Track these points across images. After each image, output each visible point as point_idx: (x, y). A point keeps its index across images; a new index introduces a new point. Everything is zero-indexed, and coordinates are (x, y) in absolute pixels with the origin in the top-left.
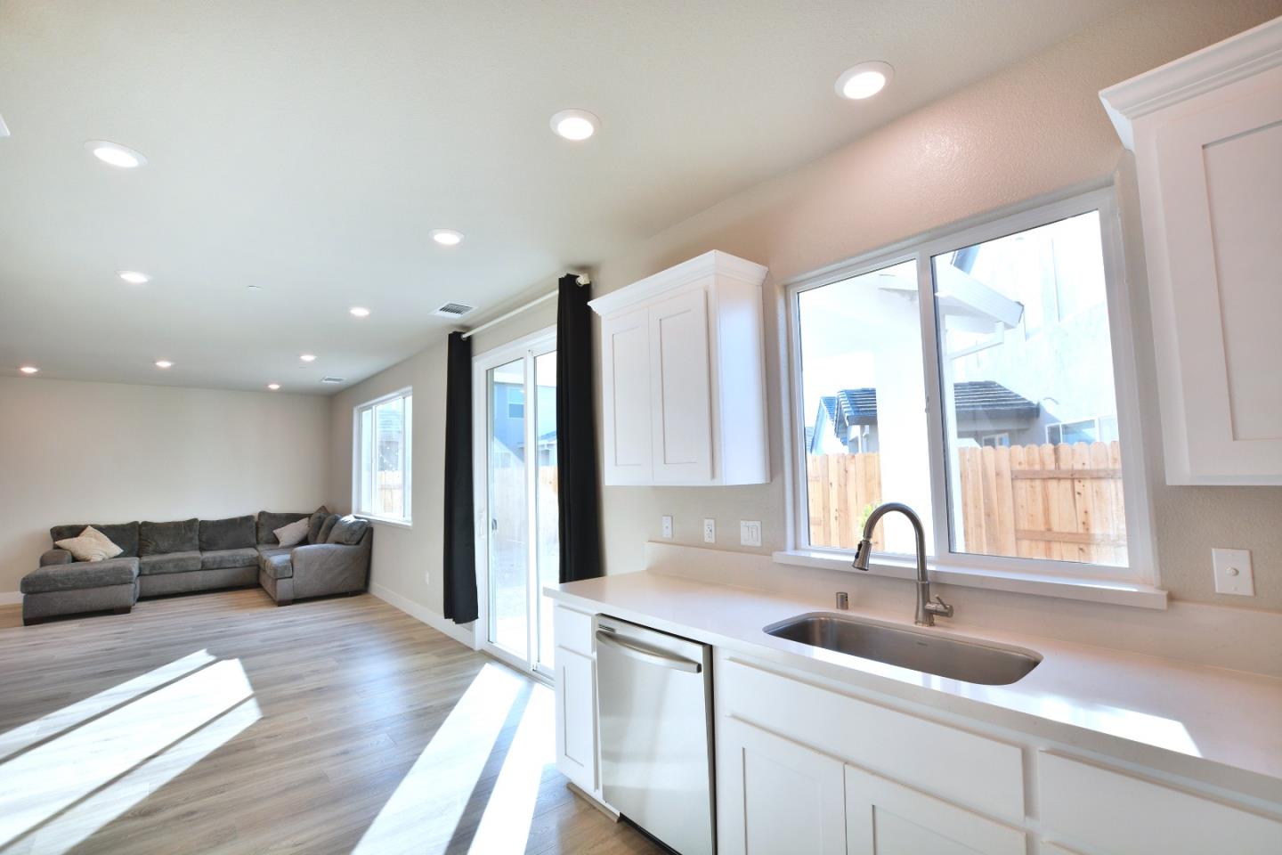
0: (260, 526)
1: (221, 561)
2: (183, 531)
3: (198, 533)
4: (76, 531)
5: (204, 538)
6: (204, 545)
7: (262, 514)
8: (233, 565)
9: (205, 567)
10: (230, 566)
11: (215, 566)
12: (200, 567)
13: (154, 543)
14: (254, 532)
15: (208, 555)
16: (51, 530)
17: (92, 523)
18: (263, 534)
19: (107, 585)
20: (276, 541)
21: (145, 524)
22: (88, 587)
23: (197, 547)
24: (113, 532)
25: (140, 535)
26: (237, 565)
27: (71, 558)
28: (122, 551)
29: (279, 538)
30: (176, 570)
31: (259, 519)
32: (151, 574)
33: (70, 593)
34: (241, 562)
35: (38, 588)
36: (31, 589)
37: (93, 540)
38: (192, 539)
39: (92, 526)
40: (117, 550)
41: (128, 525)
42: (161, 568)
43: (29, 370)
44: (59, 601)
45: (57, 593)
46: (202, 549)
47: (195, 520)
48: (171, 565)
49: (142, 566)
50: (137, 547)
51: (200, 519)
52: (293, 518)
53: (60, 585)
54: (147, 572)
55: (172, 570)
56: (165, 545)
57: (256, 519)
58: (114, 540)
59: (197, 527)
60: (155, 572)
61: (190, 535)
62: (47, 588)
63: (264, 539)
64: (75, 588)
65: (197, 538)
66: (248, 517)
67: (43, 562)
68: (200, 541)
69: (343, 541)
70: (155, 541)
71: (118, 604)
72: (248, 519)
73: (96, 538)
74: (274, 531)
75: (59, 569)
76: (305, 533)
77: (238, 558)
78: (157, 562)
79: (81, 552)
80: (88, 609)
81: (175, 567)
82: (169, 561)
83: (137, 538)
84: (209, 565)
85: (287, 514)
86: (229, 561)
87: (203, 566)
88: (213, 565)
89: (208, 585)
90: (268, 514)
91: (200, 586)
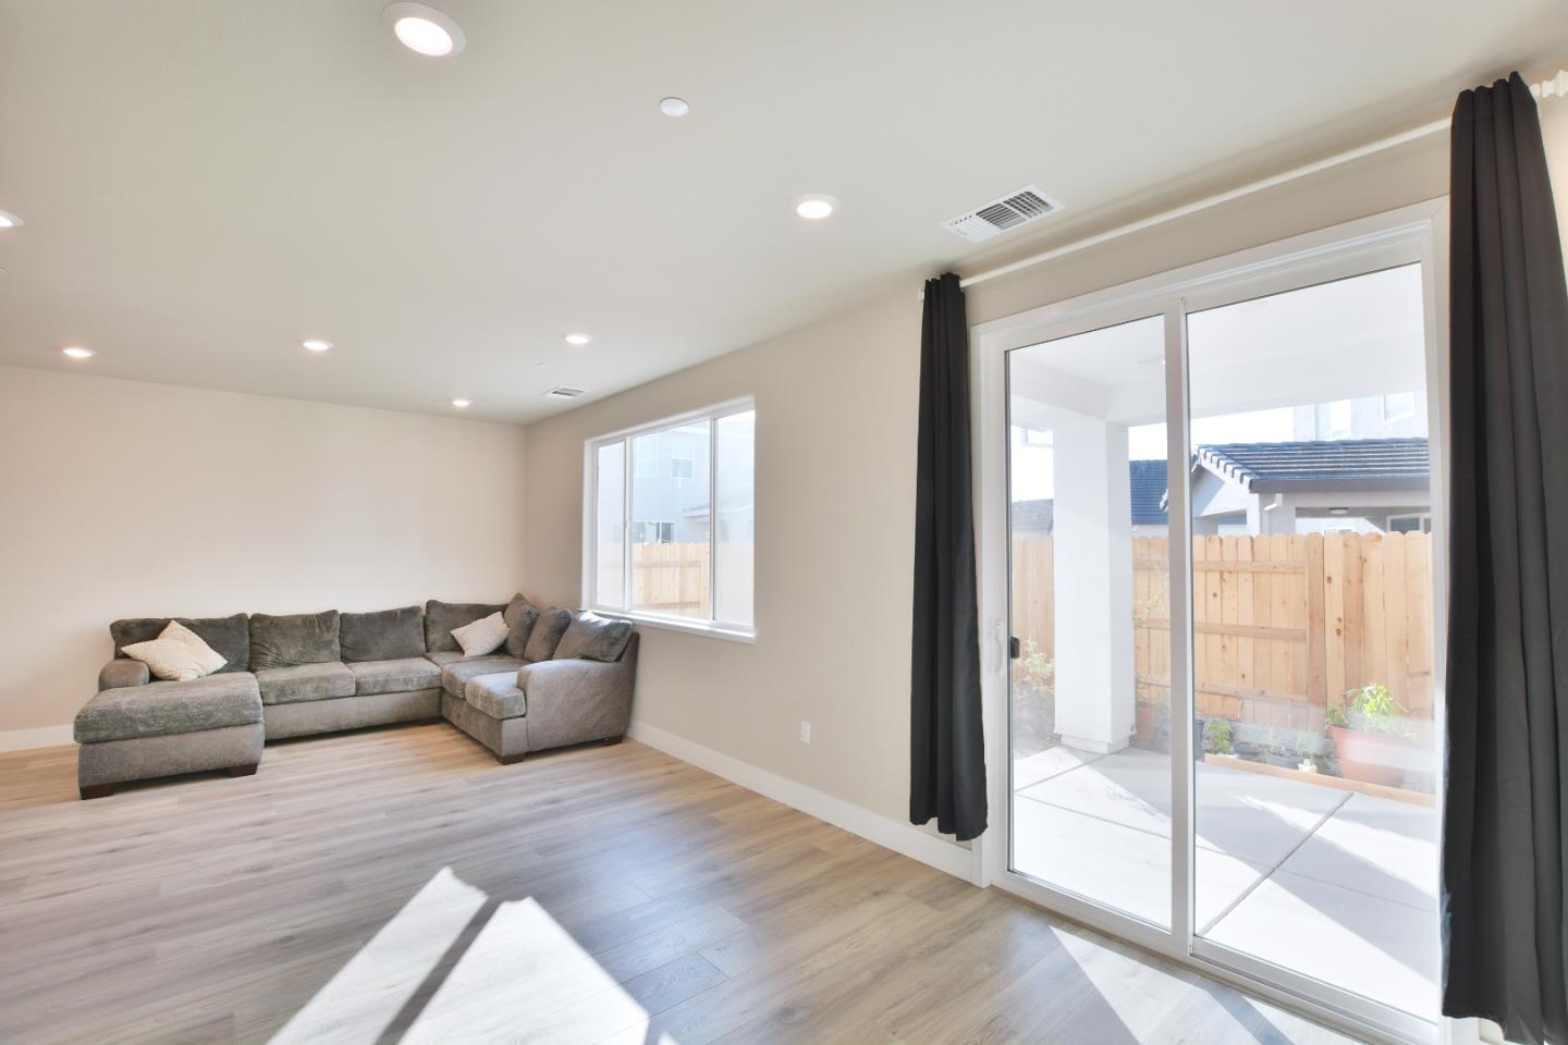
0: (429, 623)
1: (386, 682)
2: (317, 630)
3: (338, 633)
4: (152, 629)
5: (349, 639)
6: (349, 653)
7: (431, 605)
8: (404, 688)
9: (360, 691)
10: (400, 689)
11: (376, 690)
12: (353, 691)
13: (275, 651)
14: (422, 632)
15: (364, 670)
16: (113, 627)
17: (177, 617)
18: (435, 636)
19: (217, 727)
20: (457, 648)
21: (258, 618)
22: (186, 731)
23: (339, 656)
24: (212, 631)
25: (251, 635)
26: (410, 688)
27: (148, 675)
28: (226, 662)
29: (461, 643)
30: (317, 696)
31: (428, 612)
32: (278, 704)
33: (157, 741)
34: (415, 683)
35: (103, 734)
36: (91, 735)
37: (182, 645)
38: (331, 643)
39: (176, 620)
40: (219, 661)
41: (231, 618)
42: (293, 693)
43: (77, 353)
44: (141, 755)
45: (137, 742)
46: (345, 659)
47: (334, 612)
48: (309, 687)
49: (263, 690)
50: (248, 655)
51: (340, 612)
52: (481, 611)
53: (141, 729)
54: (272, 700)
55: (311, 696)
56: (290, 653)
57: (424, 612)
58: (213, 645)
59: (336, 622)
60: (284, 699)
61: (327, 636)
62: (119, 734)
63: (439, 644)
64: (166, 732)
65: (337, 641)
66: (413, 607)
67: (104, 685)
68: (342, 645)
69: (598, 655)
70: (277, 647)
71: (237, 760)
72: (411, 612)
73: (185, 641)
74: (453, 632)
75: (134, 697)
76: (504, 636)
77: (411, 675)
78: (287, 682)
79: (163, 665)
80: (188, 768)
81: (316, 690)
82: (304, 682)
83: (247, 641)
84: (367, 688)
85: (468, 605)
86: (398, 680)
87: (358, 689)
88: (375, 688)
89: (366, 720)
90: (441, 604)
91: (354, 722)
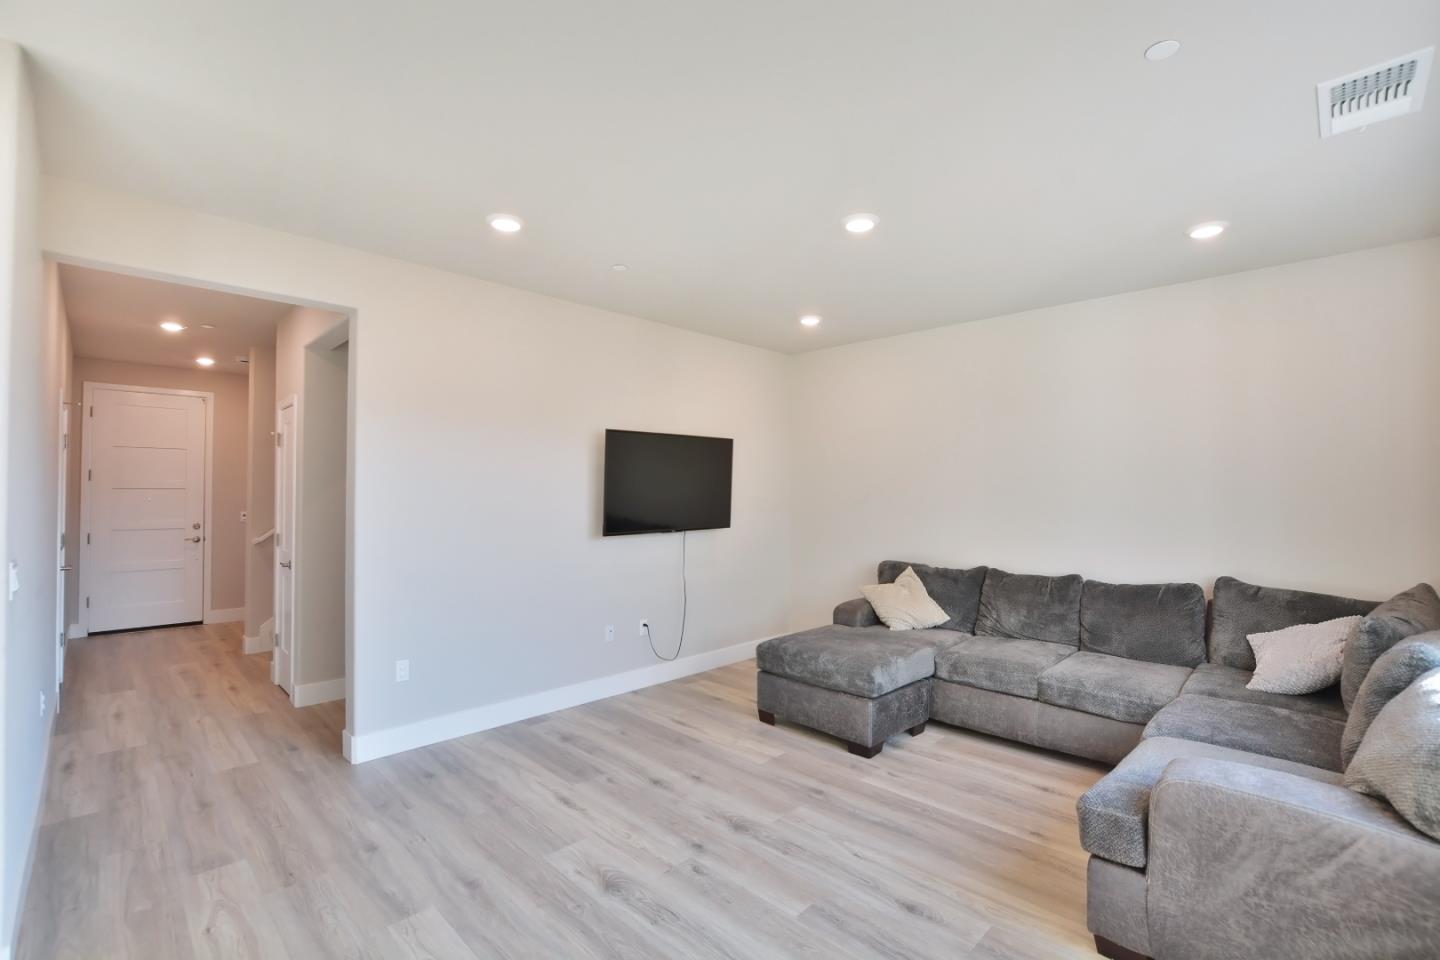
0: (1215, 614)
2: (1046, 599)
3: (1077, 606)
7: (1225, 584)
8: (1104, 711)
9: (1042, 695)
10: (1097, 711)
11: (1063, 701)
12: (1034, 693)
14: (1200, 627)
18: (1220, 639)
20: (1245, 668)
21: (996, 574)
23: (1075, 638)
24: (942, 584)
25: (981, 593)
28: (947, 618)
29: (1256, 659)
31: (1215, 595)
37: (907, 593)
38: (1062, 618)
41: (970, 571)
44: (786, 697)
46: (1081, 645)
47: (1074, 579)
50: (974, 615)
51: (1085, 578)
52: (1313, 608)
57: (1208, 596)
58: (938, 597)
59: (1076, 594)
61: (1058, 610)
63: (1224, 652)
65: (1075, 617)
66: (1186, 585)
67: (835, 618)
68: (1081, 624)
70: (997, 610)
72: (1184, 593)
73: (912, 588)
74: (1249, 637)
76: (1332, 669)
77: (1115, 695)
83: (975, 599)
84: (1053, 695)
85: (1295, 593)
86: (1094, 697)
87: (1040, 692)
88: (1060, 696)
89: (1048, 740)
90: (1240, 585)
91: (1033, 734)
